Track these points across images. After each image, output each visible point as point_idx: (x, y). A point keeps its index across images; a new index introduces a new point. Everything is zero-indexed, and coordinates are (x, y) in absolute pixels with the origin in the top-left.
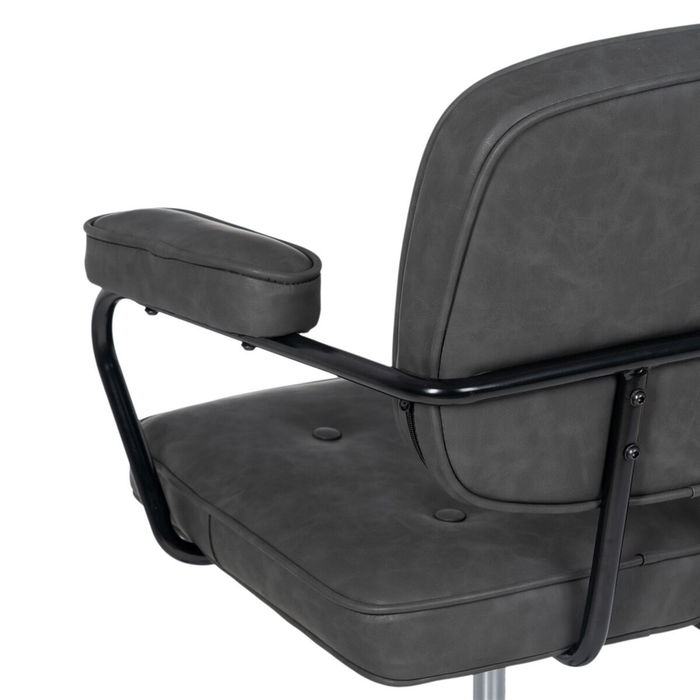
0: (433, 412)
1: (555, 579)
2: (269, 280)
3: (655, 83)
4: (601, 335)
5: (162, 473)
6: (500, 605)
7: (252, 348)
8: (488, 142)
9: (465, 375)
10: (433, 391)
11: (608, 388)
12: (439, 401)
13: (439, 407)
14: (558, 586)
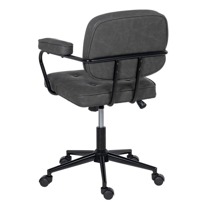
0: (88, 64)
1: (107, 92)
2: (65, 46)
3: (119, 18)
4: (112, 55)
5: (49, 81)
6: (99, 96)
7: (63, 57)
8: (95, 25)
9: (92, 59)
10: (88, 61)
11: (114, 62)
12: (89, 62)
13: (89, 63)
14: (108, 94)
